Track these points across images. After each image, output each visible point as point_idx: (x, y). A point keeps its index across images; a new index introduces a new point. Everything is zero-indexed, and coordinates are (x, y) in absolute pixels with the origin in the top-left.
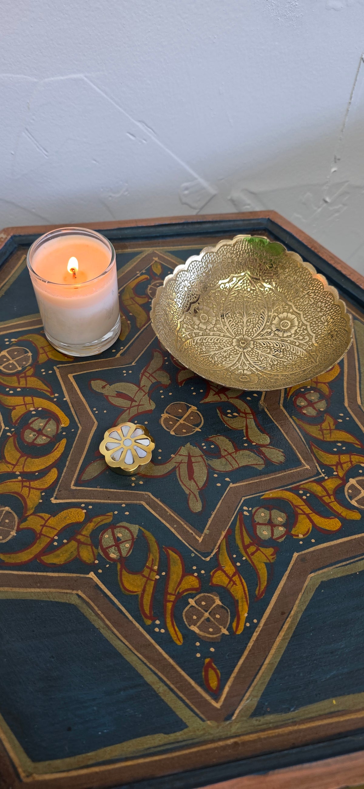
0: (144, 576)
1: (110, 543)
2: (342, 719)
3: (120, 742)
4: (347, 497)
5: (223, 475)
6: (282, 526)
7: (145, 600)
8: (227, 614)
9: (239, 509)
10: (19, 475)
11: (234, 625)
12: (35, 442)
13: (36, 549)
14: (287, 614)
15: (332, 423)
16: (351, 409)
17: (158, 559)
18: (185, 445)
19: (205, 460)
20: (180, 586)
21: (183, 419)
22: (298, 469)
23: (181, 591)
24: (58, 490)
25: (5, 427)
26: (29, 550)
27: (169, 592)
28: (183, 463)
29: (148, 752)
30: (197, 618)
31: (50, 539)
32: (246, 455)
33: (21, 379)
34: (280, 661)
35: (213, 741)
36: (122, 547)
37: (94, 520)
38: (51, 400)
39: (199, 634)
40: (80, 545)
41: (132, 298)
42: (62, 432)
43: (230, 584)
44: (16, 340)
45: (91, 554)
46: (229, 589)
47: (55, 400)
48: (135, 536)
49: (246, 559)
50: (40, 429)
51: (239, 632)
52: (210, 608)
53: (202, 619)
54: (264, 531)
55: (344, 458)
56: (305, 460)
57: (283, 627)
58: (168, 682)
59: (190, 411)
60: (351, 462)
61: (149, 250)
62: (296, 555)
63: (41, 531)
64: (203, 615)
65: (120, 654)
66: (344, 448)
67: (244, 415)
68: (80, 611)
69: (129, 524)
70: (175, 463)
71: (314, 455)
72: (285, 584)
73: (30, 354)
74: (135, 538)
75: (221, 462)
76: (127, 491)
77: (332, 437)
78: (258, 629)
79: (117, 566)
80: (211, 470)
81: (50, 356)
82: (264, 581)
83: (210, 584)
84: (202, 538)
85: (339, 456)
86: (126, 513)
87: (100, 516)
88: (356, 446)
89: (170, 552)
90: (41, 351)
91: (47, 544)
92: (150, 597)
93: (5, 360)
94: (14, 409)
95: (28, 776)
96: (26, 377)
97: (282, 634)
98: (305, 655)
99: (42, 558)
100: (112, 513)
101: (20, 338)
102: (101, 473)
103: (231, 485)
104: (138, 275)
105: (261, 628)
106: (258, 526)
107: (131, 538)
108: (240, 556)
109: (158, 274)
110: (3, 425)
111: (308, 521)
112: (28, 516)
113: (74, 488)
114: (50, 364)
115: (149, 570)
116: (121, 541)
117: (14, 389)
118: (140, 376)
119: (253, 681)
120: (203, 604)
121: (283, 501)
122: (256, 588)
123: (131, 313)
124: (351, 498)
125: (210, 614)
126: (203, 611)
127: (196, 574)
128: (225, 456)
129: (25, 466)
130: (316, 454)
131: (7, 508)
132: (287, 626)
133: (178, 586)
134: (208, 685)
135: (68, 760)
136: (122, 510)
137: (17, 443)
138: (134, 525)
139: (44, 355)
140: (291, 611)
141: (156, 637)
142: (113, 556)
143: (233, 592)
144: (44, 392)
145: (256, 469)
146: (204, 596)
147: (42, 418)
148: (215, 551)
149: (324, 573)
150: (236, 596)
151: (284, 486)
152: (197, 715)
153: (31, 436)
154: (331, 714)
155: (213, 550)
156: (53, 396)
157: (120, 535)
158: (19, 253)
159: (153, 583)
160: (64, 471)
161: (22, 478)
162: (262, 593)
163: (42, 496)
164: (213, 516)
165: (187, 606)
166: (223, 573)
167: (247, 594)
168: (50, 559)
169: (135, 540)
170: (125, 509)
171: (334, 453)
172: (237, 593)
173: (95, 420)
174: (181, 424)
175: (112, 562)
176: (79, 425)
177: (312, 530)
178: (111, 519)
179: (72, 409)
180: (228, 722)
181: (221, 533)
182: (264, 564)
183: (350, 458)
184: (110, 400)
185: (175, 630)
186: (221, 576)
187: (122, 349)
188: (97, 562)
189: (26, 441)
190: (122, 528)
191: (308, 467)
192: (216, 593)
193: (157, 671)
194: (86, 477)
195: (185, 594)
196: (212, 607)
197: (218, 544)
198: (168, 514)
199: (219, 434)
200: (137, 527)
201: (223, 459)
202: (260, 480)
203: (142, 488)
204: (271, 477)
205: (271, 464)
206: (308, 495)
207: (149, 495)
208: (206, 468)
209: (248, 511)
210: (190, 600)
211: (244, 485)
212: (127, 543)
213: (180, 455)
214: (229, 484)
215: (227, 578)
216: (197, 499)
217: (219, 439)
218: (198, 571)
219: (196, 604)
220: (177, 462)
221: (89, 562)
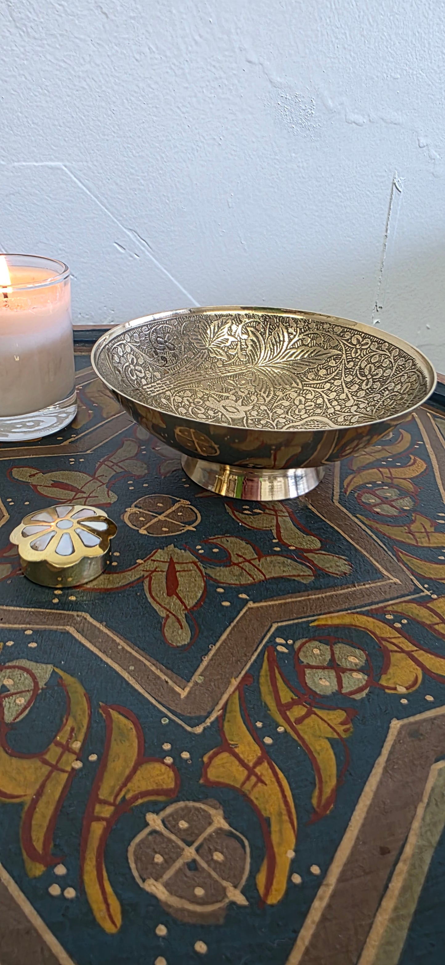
0: (46, 762)
5: (234, 589)
6: (358, 671)
7: (37, 816)
8: (241, 851)
9: (267, 642)
11: (261, 879)
14: (394, 853)
15: (427, 525)
17: (85, 728)
18: (165, 548)
19: (202, 568)
20: (129, 785)
21: (164, 514)
22: (379, 584)
23: (129, 796)
27: (101, 797)
28: (158, 571)
30: (166, 861)
32: (279, 563)
36: (7, 704)
39: (166, 904)
43: (248, 783)
46: (247, 792)
48: (42, 684)
49: (286, 731)
51: (274, 898)
52: (198, 836)
53: (179, 864)
54: (321, 679)
56: (390, 572)
57: (390, 885)
59: (177, 505)
62: (396, 725)
64: (179, 853)
67: (273, 513)
69: (33, 664)
70: (144, 571)
71: (405, 564)
72: (381, 783)
74: (41, 687)
75: (231, 571)
76: (42, 610)
77: (431, 541)
78: (324, 892)
80: (211, 583)
82: (330, 777)
83: (201, 781)
84: (187, 689)
86: (30, 645)
89: (115, 715)
92: (52, 808)
97: (388, 904)
100: (2, 644)
103: (251, 604)
105: (332, 888)
106: (308, 671)
107: (31, 688)
108: (272, 724)
111: (412, 663)
115: (59, 750)
116: (9, 693)
118: (97, 465)
120: (181, 826)
121: (355, 630)
122: (312, 793)
125: (197, 850)
126: (180, 843)
127: (169, 760)
128: (240, 563)
130: (408, 563)
132: (399, 884)
133: (125, 785)
136: (23, 640)
138: (44, 666)
141: (50, 909)
143: (257, 799)
145: (299, 582)
146: (186, 807)
148: (215, 714)
150: (266, 810)
151: (355, 608)
155: (210, 713)
157: (8, 682)
159: (65, 776)
162: (328, 801)
164: (212, 652)
165: (140, 831)
166: (233, 758)
167: (292, 804)
169: (40, 691)
171: (440, 563)
172: (267, 802)
173: (6, 513)
174: (159, 521)
177: (423, 679)
181: (229, 682)
182: (327, 741)
184: (40, 490)
185: (104, 892)
186: (228, 765)
187: (75, 437)
190: (16, 670)
191: (396, 580)
192: (216, 802)
195: (140, 801)
196: (205, 835)
197: (222, 702)
198: (120, 647)
199: (228, 535)
200: (50, 668)
201: (236, 567)
202: (307, 598)
203: (75, 607)
204: (328, 594)
205: (327, 575)
206: (404, 621)
207: (83, 617)
208: (201, 579)
209: (286, 646)
210: (151, 817)
211: (276, 605)
212: (20, 696)
213: (154, 561)
214: (247, 603)
215: (241, 769)
216: (181, 625)
217: (228, 541)
218: (175, 753)
219: (166, 827)
220: (147, 571)
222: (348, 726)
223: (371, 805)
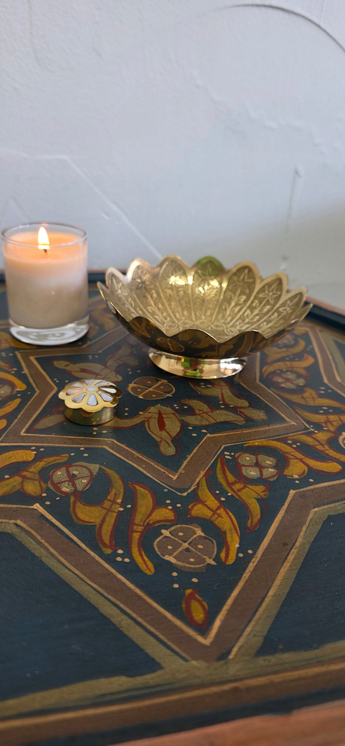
0: (104, 508)
1: (63, 479)
3: (58, 686)
4: (343, 446)
5: (197, 428)
6: (272, 468)
7: (104, 530)
8: (212, 545)
9: (219, 454)
14: (291, 545)
15: (314, 394)
16: (331, 384)
17: (122, 493)
18: (155, 406)
19: (178, 416)
20: (150, 518)
21: (153, 387)
22: (284, 425)
23: (151, 522)
24: (5, 435)
27: (136, 523)
28: (153, 418)
30: (173, 548)
32: (224, 414)
34: (288, 593)
36: (77, 483)
37: (45, 460)
38: (9, 372)
39: (176, 564)
40: (25, 480)
42: (17, 394)
43: (213, 517)
45: (39, 488)
46: (213, 521)
47: (13, 372)
48: (95, 474)
49: (232, 495)
51: (230, 562)
52: (189, 539)
53: (180, 549)
54: (250, 471)
55: (333, 418)
56: (289, 418)
57: (288, 558)
58: (134, 615)
59: (159, 383)
60: (341, 420)
62: (292, 492)
64: (180, 545)
66: (331, 411)
67: (219, 387)
68: (16, 539)
69: (87, 464)
70: (144, 418)
71: (299, 415)
72: (283, 517)
75: (196, 418)
76: (88, 438)
77: (316, 403)
78: (255, 560)
79: (69, 499)
80: (184, 425)
81: (13, 344)
82: (257, 514)
83: (188, 517)
84: (176, 476)
85: (327, 416)
86: (84, 455)
87: (53, 457)
88: (343, 409)
89: (138, 487)
90: (4, 341)
92: (111, 526)
97: (287, 565)
100: (68, 454)
102: (58, 424)
103: (209, 435)
105: (258, 559)
106: (243, 468)
107: (89, 475)
108: (224, 492)
111: (302, 464)
113: (25, 434)
114: (11, 349)
115: (110, 503)
116: (77, 477)
118: (107, 359)
120: (180, 535)
121: (270, 448)
122: (247, 521)
125: (189, 544)
126: (180, 541)
127: (170, 507)
128: (200, 414)
130: (301, 414)
132: (293, 557)
133: (148, 517)
134: (192, 618)
136: (80, 452)
138: (94, 465)
139: (7, 344)
140: (295, 543)
141: (118, 566)
142: (65, 490)
143: (218, 523)
144: (2, 367)
145: (237, 424)
146: (182, 527)
148: (193, 487)
149: (331, 508)
150: (223, 528)
151: (270, 437)
152: (177, 654)
155: (190, 487)
156: (10, 370)
157: (76, 473)
159: (116, 514)
160: (15, 421)
162: (256, 524)
164: (188, 459)
165: (159, 537)
166: (204, 507)
167: (237, 526)
169: (94, 477)
170: (83, 452)
171: (320, 414)
172: (224, 525)
173: (55, 387)
174: (150, 391)
175: (63, 495)
176: (37, 390)
177: (308, 471)
178: (67, 459)
179: (31, 379)
180: (222, 662)
181: (199, 473)
182: (255, 500)
183: (340, 418)
184: (73, 374)
185: (144, 560)
186: (202, 509)
187: (89, 342)
188: (44, 495)
190: (79, 467)
191: (294, 423)
192: (197, 525)
193: (118, 603)
194: (39, 426)
195: (157, 524)
196: (192, 538)
197: (196, 482)
198: (136, 456)
199: (193, 399)
200: (98, 466)
201: (198, 416)
202: (242, 432)
203: (106, 436)
204: (254, 430)
205: (252, 420)
206: (299, 444)
207: (112, 441)
208: (179, 422)
209: (230, 456)
210: (163, 531)
211: (223, 435)
212: (84, 479)
213: (150, 413)
214: (207, 435)
215: (209, 511)
216: (169, 445)
217: (192, 402)
218: (173, 504)
219: (171, 534)
220: (146, 418)
221: (35, 495)
222: (267, 493)
223: (278, 526)
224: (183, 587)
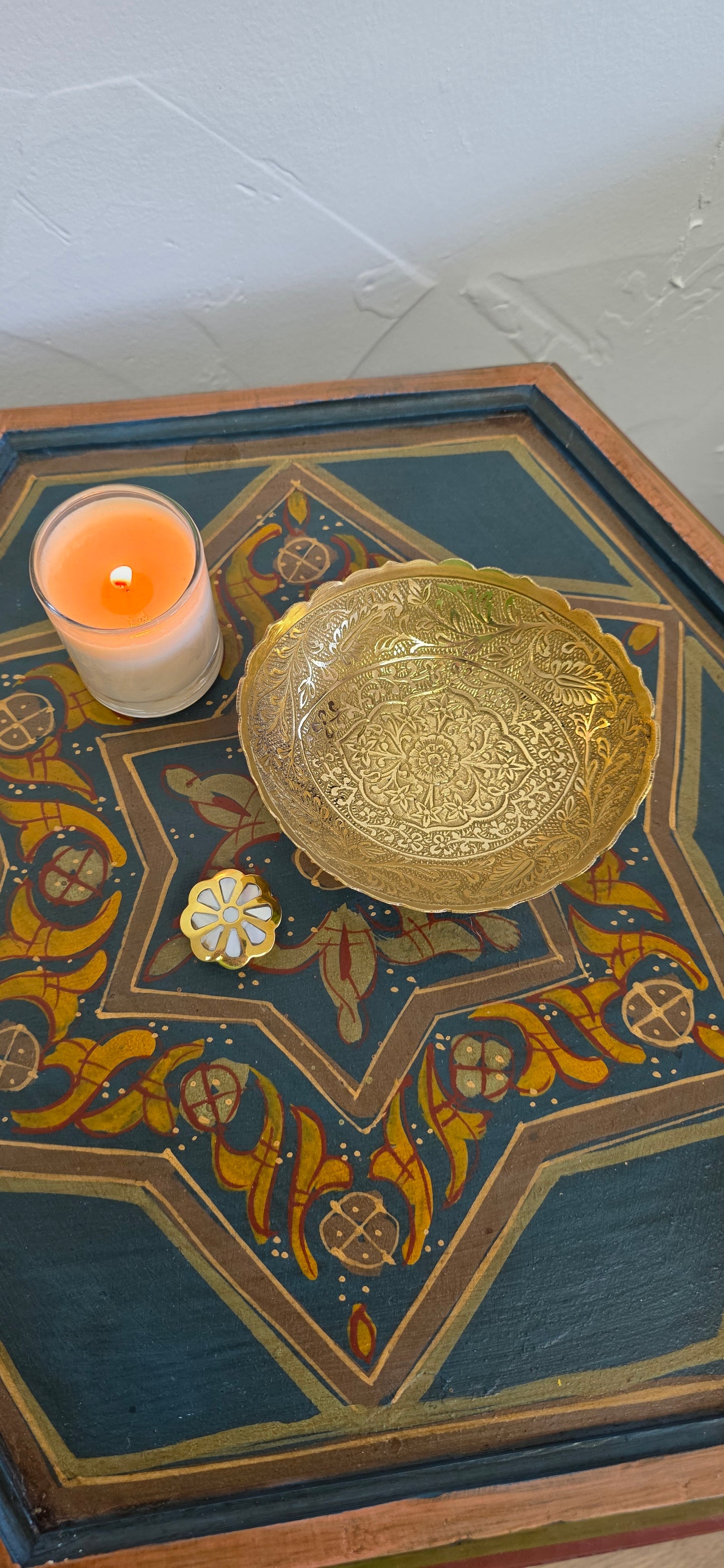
0: (256, 1159)
1: (199, 1097)
2: (570, 1410)
3: (213, 1432)
4: (625, 1019)
5: (403, 970)
6: (502, 1072)
7: (256, 1201)
8: (394, 1230)
9: (428, 1038)
10: (39, 964)
11: (405, 1248)
12: (65, 897)
13: (73, 1104)
14: (496, 1233)
15: (615, 868)
16: (654, 837)
17: (282, 1128)
18: (338, 909)
19: (373, 939)
20: (317, 1179)
22: (542, 962)
23: (317, 1187)
24: (109, 993)
25: (11, 865)
26: (60, 1107)
27: (298, 1188)
28: (332, 944)
29: (256, 1448)
30: (344, 1235)
31: (96, 1087)
32: (449, 932)
33: (35, 765)
34: (476, 1312)
35: (359, 1436)
36: (220, 1105)
37: (172, 1052)
38: (92, 809)
39: (345, 1263)
40: (147, 1098)
41: (246, 580)
42: (113, 878)
43: (402, 1178)
44: (23, 677)
45: (167, 1116)
46: (401, 1186)
47: (100, 809)
48: (243, 1085)
49: (434, 1132)
50: (73, 871)
51: (412, 1261)
52: (365, 1218)
53: (352, 1238)
54: (468, 1080)
55: (630, 941)
56: (555, 943)
57: (488, 1254)
58: (291, 1341)
60: (641, 948)
61: (284, 460)
62: (521, 1127)
63: (80, 1072)
64: (353, 1229)
65: (214, 1292)
66: (631, 921)
68: (148, 1217)
69: (232, 1063)
70: (318, 944)
71: (574, 933)
72: (498, 1179)
73: (50, 709)
74: (242, 1088)
75: (402, 944)
76: (231, 999)
78: (445, 1257)
79: (210, 1140)
80: (382, 960)
81: (89, 715)
82: (462, 1172)
83: (368, 1176)
84: (359, 1091)
85: (621, 937)
86: (227, 1042)
87: (181, 1047)
88: (655, 916)
89: (303, 1116)
90: (71, 702)
91: (91, 1097)
92: (266, 1195)
93: (4, 721)
94: (25, 828)
95: (69, 1479)
96: (44, 759)
97: (484, 1266)
98: (520, 1304)
99: (83, 1120)
100: (203, 1040)
101: (31, 673)
102: (184, 962)
103: (417, 991)
104: (260, 524)
105: (450, 1254)
106: (459, 1072)
107: (235, 1089)
108: (424, 1126)
109: (300, 522)
110: (5, 861)
111: (549, 1063)
112: (58, 1043)
113: (137, 990)
114: (89, 730)
115: (265, 1149)
116: (218, 1094)
117: (22, 785)
119: (430, 1342)
120: (354, 1210)
121: (508, 1023)
122: (447, 1186)
123: (243, 615)
124: (632, 1021)
125: (365, 1228)
126: (353, 1223)
127: (345, 1158)
128: (410, 931)
129: (49, 946)
130: (578, 931)
131: (20, 1027)
132: (494, 1254)
133: (314, 1178)
134: (356, 1347)
135: (130, 1457)
136: (220, 1035)
137: (32, 898)
138: (242, 1065)
139: (77, 710)
140: (503, 1228)
141: (274, 1265)
142: (204, 1120)
143: (407, 1190)
144: (79, 792)
145: (465, 960)
146: (358, 1196)
147: (77, 848)
148: (380, 1116)
149: (568, 1161)
150: (412, 1199)
151: (512, 996)
152: (336, 1395)
153: (58, 884)
154: (554, 1402)
155: (376, 1115)
156: (95, 802)
157: (216, 1083)
158: (22, 469)
159: (271, 1170)
160: (119, 957)
161: (45, 969)
162: (457, 1193)
163: (81, 1005)
164: (380, 1051)
165: (327, 1214)
166: (392, 1157)
167: (431, 1195)
168: (97, 1124)
169: (242, 1093)
170: (225, 1034)
171: (611, 930)
172: (414, 1193)
173: (173, 854)
175: (202, 1132)
176: (144, 863)
177: (555, 1081)
178: (202, 1051)
179: (131, 831)
180: (384, 1408)
181: (393, 1084)
182: (464, 1143)
183: (641, 942)
184: (202, 811)
185: (306, 1255)
186: (388, 1163)
187: (226, 699)
188: (176, 1131)
189: (48, 895)
190: (220, 1070)
191: (560, 957)
192: (378, 1192)
193: (273, 1323)
194: (157, 970)
195: (325, 1192)
196: (370, 1217)
197: (386, 1104)
198: (302, 1044)
200: (247, 1067)
201: (406, 939)
202: (471, 982)
203: (259, 994)
204: (491, 977)
205: (494, 949)
206: (555, 1014)
207: (267, 1007)
208: (373, 955)
209: (444, 1042)
210: (333, 1204)
211: (440, 992)
212: (228, 1097)
213: (327, 929)
214: (414, 989)
215: (398, 1166)
216: (354, 1017)
218: (349, 1152)
219: (343, 1210)
220: (321, 944)
221: (164, 1131)
222: (484, 1128)
223: (487, 1196)
224: (351, 1301)
